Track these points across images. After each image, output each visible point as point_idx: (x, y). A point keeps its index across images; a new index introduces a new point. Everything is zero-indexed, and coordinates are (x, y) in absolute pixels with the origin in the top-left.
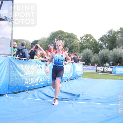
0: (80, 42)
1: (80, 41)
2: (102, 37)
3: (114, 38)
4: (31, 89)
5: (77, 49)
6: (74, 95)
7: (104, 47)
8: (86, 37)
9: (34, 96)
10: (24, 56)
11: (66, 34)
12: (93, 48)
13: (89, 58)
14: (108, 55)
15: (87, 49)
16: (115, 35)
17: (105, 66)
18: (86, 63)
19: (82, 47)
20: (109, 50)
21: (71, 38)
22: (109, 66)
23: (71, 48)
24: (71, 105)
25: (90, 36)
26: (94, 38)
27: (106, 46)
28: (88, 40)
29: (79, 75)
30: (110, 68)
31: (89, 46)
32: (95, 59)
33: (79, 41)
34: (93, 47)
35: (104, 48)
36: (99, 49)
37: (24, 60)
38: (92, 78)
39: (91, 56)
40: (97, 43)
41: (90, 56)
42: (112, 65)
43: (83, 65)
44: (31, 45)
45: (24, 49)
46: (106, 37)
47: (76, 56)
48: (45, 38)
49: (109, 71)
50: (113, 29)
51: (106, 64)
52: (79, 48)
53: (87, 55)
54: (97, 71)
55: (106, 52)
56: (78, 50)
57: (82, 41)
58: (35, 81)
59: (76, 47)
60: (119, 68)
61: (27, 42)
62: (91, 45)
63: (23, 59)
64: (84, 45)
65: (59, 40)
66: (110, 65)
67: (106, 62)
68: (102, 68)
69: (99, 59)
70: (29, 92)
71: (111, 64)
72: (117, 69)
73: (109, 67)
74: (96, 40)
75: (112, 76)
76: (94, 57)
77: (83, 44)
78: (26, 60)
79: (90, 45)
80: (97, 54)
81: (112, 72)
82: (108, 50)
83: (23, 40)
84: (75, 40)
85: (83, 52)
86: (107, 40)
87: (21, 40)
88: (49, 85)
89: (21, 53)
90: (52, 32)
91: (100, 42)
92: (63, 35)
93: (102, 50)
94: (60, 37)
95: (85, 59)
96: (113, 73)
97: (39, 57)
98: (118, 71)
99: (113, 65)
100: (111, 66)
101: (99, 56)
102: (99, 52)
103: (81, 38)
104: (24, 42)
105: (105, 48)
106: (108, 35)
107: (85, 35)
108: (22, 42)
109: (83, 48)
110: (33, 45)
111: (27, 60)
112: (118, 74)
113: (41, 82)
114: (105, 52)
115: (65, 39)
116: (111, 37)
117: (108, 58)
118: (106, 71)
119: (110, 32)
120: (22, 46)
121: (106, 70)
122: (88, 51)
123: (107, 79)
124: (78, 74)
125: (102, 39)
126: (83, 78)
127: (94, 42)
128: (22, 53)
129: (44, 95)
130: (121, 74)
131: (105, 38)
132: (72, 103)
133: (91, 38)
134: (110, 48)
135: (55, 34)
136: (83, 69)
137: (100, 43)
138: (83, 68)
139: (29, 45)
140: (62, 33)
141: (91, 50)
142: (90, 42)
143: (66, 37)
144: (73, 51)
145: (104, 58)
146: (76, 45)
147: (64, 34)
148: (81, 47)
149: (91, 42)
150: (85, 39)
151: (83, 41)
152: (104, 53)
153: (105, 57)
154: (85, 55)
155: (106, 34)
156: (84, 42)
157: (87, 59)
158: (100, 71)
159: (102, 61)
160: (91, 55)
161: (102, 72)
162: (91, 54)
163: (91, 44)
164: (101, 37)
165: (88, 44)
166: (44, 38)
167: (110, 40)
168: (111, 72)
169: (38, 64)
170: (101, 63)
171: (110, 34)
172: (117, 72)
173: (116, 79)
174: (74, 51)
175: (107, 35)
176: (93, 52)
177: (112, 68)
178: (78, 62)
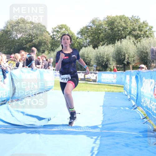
2: (82, 28)
5: (46, 46)
19: (53, 43)
26: (71, 31)
35: (85, 45)
40: (75, 38)
46: (88, 29)
49: (92, 79)
57: (54, 35)
60: (105, 74)
68: (82, 74)
71: (95, 68)
72: (102, 75)
73: (91, 73)
74: (74, 34)
82: (90, 48)
91: (80, 35)
96: (97, 81)
98: (104, 79)
100: (95, 72)
107: (59, 26)
112: (104, 83)
117: (91, 60)
118: (88, 79)
119: (93, 22)
123: (88, 91)
125: (82, 32)
130: (108, 83)
137: (80, 38)
152: (86, 53)
153: (86, 59)
158: (80, 79)
168: (95, 81)
172: (102, 80)
175: (90, 26)
177: (96, 75)
178: (48, 68)
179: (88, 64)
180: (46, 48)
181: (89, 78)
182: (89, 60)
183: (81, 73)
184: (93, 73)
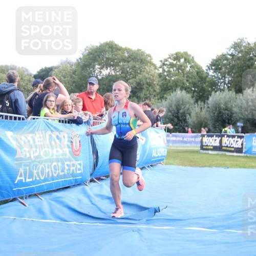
0: (161, 73)
1: (161, 70)
2: (215, 58)
3: (248, 63)
4: (32, 195)
5: (152, 90)
6: (145, 209)
7: (223, 84)
8: (174, 61)
9: (40, 212)
10: (15, 108)
11: (123, 53)
12: (193, 89)
13: (184, 114)
14: (232, 106)
15: (178, 92)
16: (250, 54)
17: (223, 133)
18: (176, 127)
19: (165, 86)
20: (234, 93)
21: (137, 63)
22: (235, 134)
23: (138, 87)
24: (136, 235)
25: (185, 56)
26: (195, 63)
27: (227, 82)
28: (181, 66)
29: (158, 157)
30: (236, 139)
31: (183, 83)
32: (197, 117)
33: (157, 71)
34: (195, 85)
35: (222, 88)
36: (210, 89)
37: (15, 118)
38: (191, 166)
39: (189, 109)
40: (205, 75)
41: (186, 108)
42: (242, 133)
43: (169, 131)
44: (34, 80)
45: (16, 92)
46: (227, 59)
47: (150, 109)
48: (68, 63)
49: (235, 147)
50: (245, 39)
51: (226, 129)
52: (158, 87)
53: (178, 105)
54: (204, 147)
55: (227, 99)
56: (154, 93)
57: (164, 71)
58: (42, 173)
59: (149, 84)
61: (23, 72)
62: (187, 81)
63: (11, 117)
64: (169, 80)
65: (107, 68)
66: (237, 132)
67: (227, 125)
68: (217, 138)
69: (208, 117)
70: (27, 202)
71: (240, 129)
72: (254, 141)
73: (233, 137)
74: (202, 68)
75: (243, 159)
76: (197, 112)
77: (167, 77)
78: (19, 119)
79: (185, 81)
80: (202, 103)
81: (242, 148)
82: (232, 94)
83: (13, 68)
84: (146, 67)
85: (168, 97)
86: (228, 67)
87: (6, 66)
88: (79, 185)
89: (7, 102)
90: (87, 47)
91: (212, 71)
92: (116, 56)
93: (216, 92)
94: (108, 59)
95: (173, 115)
96: (244, 152)
97: (52, 112)
98: (255, 147)
99: (244, 130)
100: (240, 134)
101: (208, 107)
102: (208, 99)
103: (161, 61)
104: (13, 73)
105: (224, 87)
106: (230, 55)
107: (172, 55)
108: (11, 72)
109: (167, 87)
110: (39, 80)
111: (23, 119)
113: (59, 176)
114: (225, 97)
115: (121, 64)
116: (239, 58)
117: (232, 113)
118: (227, 147)
119: (236, 46)
120: (10, 82)
121: (228, 143)
122: (179, 94)
123: (228, 168)
124: (154, 155)
125: (216, 65)
126: (166, 164)
127: (196, 73)
128: (11, 102)
129: (66, 210)
131: (225, 62)
132: (139, 231)
133: (189, 63)
134: (238, 88)
135: (96, 52)
136: (168, 141)
137: (213, 76)
138: (168, 138)
139: (30, 81)
140: (114, 50)
141: (188, 92)
142: (185, 73)
143: (124, 60)
144: (142, 95)
145: (220, 112)
146: (148, 81)
147: (120, 52)
148: (163, 84)
149: (189, 72)
150: (172, 65)
151: (166, 70)
152: (222, 101)
153: (224, 112)
154: (171, 106)
155: (226, 53)
156: (169, 71)
157: (178, 117)
158: (212, 148)
159: (217, 121)
160: (187, 106)
161: (215, 148)
162: (189, 103)
163: (188, 76)
164: (214, 60)
165: (180, 77)
166: (66, 62)
167: (236, 67)
168: (239, 150)
169: (52, 131)
170: (215, 127)
171: (237, 53)
172: (254, 150)
173: (253, 167)
174: (145, 95)
175: (230, 53)
176: (193, 97)
177: (242, 139)
178: (156, 124)
179: (227, 121)
180: (151, 93)
181: (229, 146)
182: (228, 115)
183: (215, 136)
184: (236, 137)
